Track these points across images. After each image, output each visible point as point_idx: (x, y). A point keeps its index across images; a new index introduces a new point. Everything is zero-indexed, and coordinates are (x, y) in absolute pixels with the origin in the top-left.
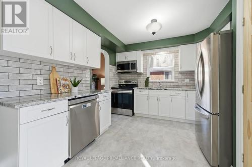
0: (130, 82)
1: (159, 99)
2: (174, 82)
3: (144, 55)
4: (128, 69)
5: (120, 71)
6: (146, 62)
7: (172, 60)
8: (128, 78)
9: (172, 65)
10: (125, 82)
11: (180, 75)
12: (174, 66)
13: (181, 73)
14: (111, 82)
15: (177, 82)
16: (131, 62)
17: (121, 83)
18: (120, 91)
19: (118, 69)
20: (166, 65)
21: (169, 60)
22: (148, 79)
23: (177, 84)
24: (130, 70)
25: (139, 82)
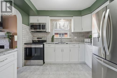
0: (41, 38)
1: (62, 51)
2: (69, 39)
3: (51, 20)
4: (40, 29)
5: (33, 30)
6: (52, 25)
7: (68, 25)
8: (39, 36)
9: (68, 28)
10: (37, 38)
11: (72, 34)
12: (69, 29)
13: (73, 33)
14: (23, 38)
15: (71, 39)
16: (42, 24)
17: (34, 40)
18: (33, 46)
19: (31, 29)
20: (65, 28)
21: (66, 25)
22: (53, 36)
23: (71, 40)
24: (41, 30)
25: (47, 38)
